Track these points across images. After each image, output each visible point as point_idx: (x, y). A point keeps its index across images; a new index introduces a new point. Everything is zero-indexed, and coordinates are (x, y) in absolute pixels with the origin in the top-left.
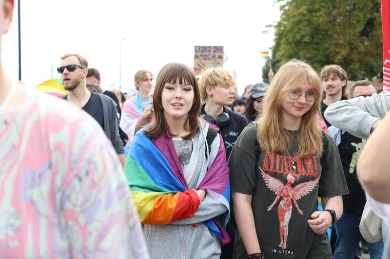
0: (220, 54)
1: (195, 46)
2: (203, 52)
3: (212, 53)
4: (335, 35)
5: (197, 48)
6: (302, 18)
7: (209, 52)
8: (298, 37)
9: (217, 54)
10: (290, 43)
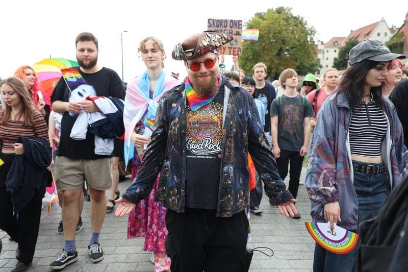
0: (238, 30)
1: (209, 20)
2: (218, 27)
3: (228, 28)
4: (264, 56)
5: (211, 22)
6: (248, 47)
7: (225, 27)
8: (246, 56)
9: (235, 30)
10: (243, 59)
